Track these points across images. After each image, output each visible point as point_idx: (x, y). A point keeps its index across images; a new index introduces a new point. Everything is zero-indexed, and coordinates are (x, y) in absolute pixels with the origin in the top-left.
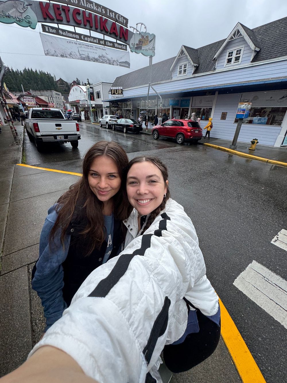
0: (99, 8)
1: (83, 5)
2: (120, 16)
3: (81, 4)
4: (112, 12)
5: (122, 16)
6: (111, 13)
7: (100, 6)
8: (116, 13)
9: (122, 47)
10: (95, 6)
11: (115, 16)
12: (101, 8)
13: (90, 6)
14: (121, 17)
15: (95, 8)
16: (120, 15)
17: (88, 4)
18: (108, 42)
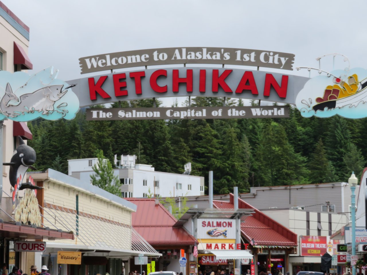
0: (216, 54)
1: (179, 57)
2: (272, 54)
3: (176, 58)
4: (249, 52)
5: (275, 53)
6: (245, 56)
7: (218, 50)
8: (258, 53)
9: (273, 113)
10: (207, 53)
11: (257, 57)
12: (220, 52)
13: (196, 56)
14: (274, 55)
15: (206, 56)
16: (269, 52)
17: (190, 54)
18: (234, 110)
